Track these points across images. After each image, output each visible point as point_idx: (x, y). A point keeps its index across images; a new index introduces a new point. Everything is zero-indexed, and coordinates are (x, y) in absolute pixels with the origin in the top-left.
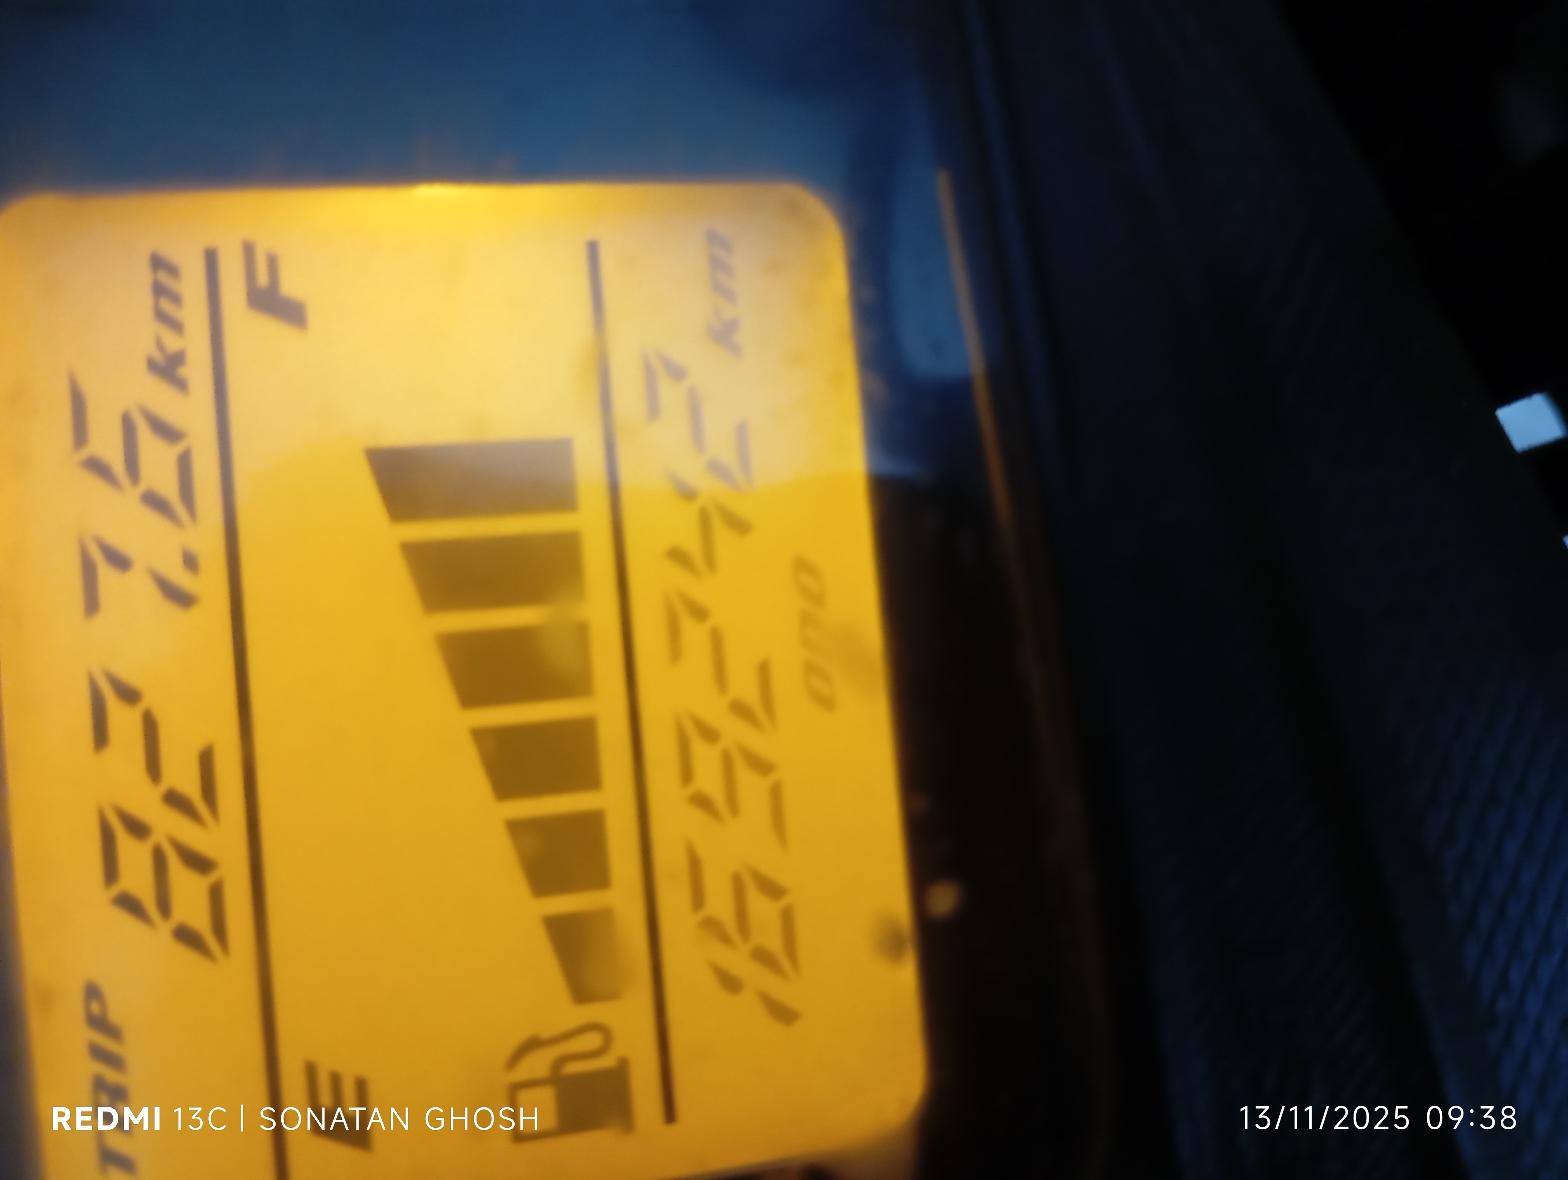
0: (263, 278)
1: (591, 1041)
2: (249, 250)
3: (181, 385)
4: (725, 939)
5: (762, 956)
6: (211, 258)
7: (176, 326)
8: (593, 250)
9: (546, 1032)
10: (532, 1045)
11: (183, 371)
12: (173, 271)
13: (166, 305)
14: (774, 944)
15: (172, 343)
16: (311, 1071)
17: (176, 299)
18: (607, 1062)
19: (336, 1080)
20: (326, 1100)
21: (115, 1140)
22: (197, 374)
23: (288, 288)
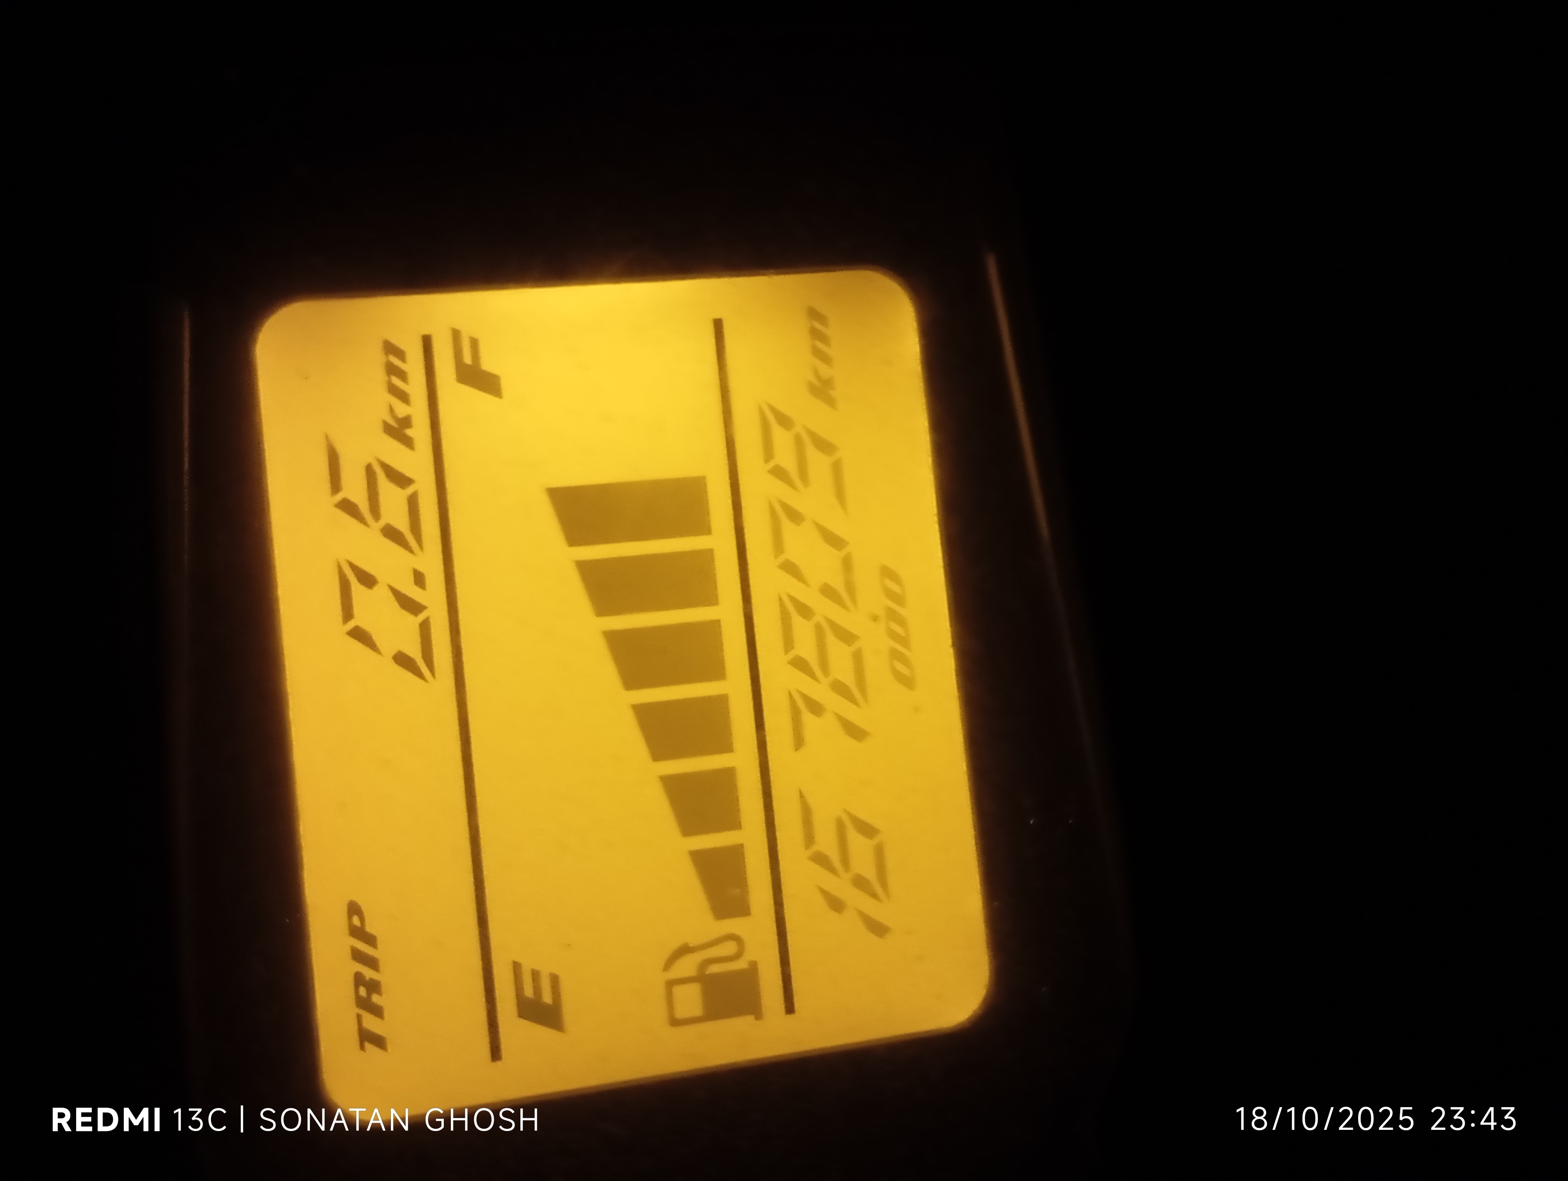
0: (468, 360)
1: (729, 949)
2: (456, 335)
3: (408, 442)
4: (831, 869)
5: (860, 883)
6: (427, 343)
7: (404, 397)
8: (718, 325)
9: (693, 942)
10: (684, 950)
11: (409, 432)
12: (400, 354)
13: (396, 381)
14: (869, 873)
15: (402, 410)
16: (517, 967)
17: (402, 375)
18: (740, 965)
19: (535, 975)
20: (529, 992)
21: (371, 1023)
22: (420, 431)
23: (488, 364)
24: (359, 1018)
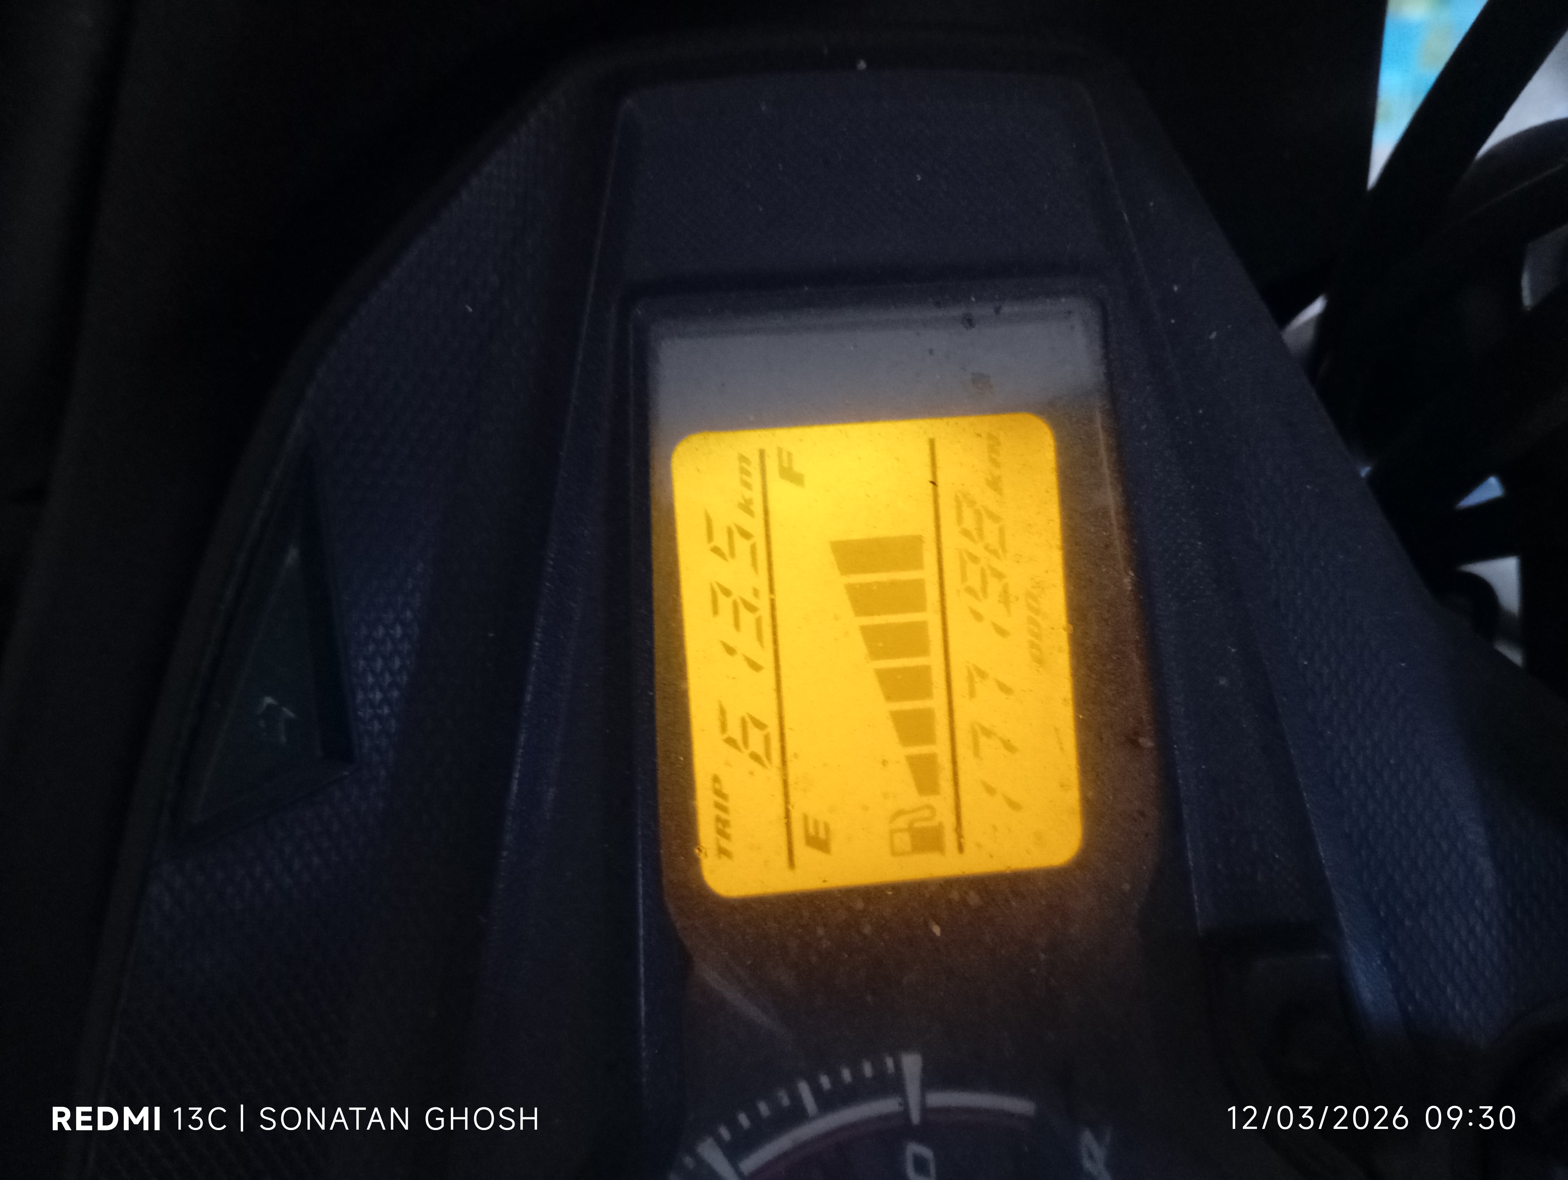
0: (785, 464)
1: (927, 813)
2: (780, 451)
3: (751, 513)
6: (762, 453)
7: (748, 486)
8: (932, 443)
9: (907, 808)
10: (901, 813)
11: (752, 507)
12: (747, 461)
13: (745, 477)
15: (748, 494)
16: (805, 818)
17: (748, 473)
18: (934, 823)
19: (816, 823)
20: (812, 831)
21: (724, 843)
22: (758, 508)
23: (797, 468)
24: (718, 841)
